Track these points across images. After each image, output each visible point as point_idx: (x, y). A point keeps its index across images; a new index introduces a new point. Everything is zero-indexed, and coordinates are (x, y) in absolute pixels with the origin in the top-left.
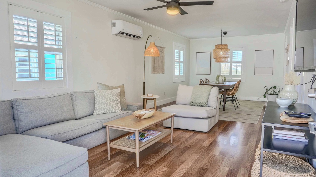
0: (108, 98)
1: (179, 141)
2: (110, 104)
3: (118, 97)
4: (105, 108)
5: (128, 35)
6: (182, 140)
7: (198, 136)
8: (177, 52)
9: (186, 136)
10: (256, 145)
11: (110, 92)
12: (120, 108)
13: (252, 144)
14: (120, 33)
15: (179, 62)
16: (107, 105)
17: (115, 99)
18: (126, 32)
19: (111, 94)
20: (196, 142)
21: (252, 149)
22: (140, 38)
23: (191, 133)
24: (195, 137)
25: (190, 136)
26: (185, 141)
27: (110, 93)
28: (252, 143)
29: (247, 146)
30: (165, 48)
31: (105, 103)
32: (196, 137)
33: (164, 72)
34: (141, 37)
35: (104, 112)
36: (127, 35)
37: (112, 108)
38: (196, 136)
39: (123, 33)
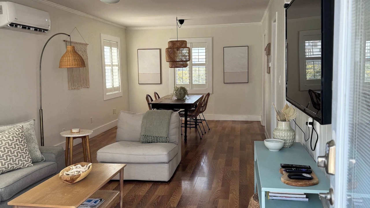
0: (6, 145)
1: (131, 204)
2: (13, 154)
3: (25, 147)
4: (5, 161)
5: (24, 27)
6: (136, 201)
7: (158, 190)
8: (107, 49)
9: (141, 194)
10: (239, 195)
11: (7, 134)
12: (30, 159)
13: (234, 194)
14: (12, 25)
15: (112, 65)
16: (8, 157)
17: (19, 143)
18: (22, 24)
19: (11, 136)
20: (158, 201)
21: (236, 203)
22: (46, 32)
23: (147, 187)
24: (154, 193)
25: (147, 193)
26: (140, 202)
27: (7, 136)
28: (234, 192)
29: (228, 199)
30: (88, 44)
31: (3, 153)
32: (156, 193)
33: (89, 85)
34: (47, 30)
35: (4, 169)
36: (22, 27)
37: (17, 159)
38: (155, 191)
39: (16, 25)
